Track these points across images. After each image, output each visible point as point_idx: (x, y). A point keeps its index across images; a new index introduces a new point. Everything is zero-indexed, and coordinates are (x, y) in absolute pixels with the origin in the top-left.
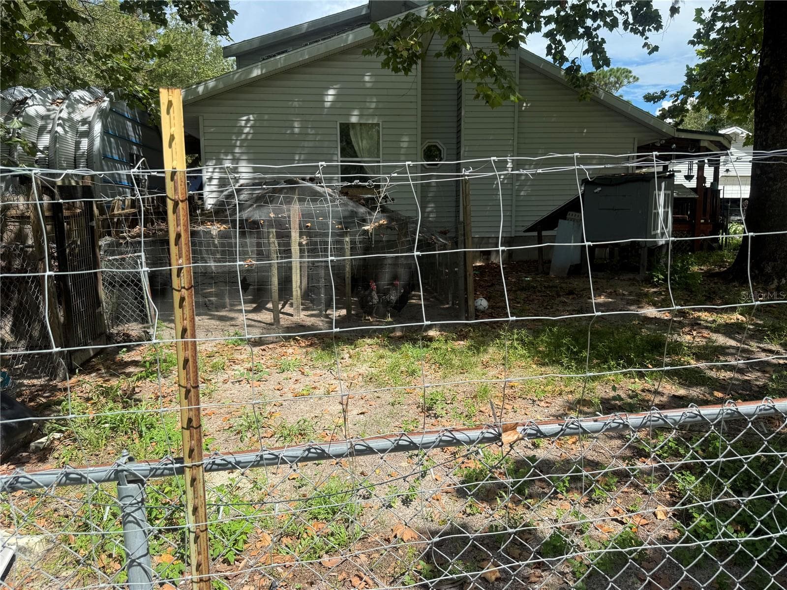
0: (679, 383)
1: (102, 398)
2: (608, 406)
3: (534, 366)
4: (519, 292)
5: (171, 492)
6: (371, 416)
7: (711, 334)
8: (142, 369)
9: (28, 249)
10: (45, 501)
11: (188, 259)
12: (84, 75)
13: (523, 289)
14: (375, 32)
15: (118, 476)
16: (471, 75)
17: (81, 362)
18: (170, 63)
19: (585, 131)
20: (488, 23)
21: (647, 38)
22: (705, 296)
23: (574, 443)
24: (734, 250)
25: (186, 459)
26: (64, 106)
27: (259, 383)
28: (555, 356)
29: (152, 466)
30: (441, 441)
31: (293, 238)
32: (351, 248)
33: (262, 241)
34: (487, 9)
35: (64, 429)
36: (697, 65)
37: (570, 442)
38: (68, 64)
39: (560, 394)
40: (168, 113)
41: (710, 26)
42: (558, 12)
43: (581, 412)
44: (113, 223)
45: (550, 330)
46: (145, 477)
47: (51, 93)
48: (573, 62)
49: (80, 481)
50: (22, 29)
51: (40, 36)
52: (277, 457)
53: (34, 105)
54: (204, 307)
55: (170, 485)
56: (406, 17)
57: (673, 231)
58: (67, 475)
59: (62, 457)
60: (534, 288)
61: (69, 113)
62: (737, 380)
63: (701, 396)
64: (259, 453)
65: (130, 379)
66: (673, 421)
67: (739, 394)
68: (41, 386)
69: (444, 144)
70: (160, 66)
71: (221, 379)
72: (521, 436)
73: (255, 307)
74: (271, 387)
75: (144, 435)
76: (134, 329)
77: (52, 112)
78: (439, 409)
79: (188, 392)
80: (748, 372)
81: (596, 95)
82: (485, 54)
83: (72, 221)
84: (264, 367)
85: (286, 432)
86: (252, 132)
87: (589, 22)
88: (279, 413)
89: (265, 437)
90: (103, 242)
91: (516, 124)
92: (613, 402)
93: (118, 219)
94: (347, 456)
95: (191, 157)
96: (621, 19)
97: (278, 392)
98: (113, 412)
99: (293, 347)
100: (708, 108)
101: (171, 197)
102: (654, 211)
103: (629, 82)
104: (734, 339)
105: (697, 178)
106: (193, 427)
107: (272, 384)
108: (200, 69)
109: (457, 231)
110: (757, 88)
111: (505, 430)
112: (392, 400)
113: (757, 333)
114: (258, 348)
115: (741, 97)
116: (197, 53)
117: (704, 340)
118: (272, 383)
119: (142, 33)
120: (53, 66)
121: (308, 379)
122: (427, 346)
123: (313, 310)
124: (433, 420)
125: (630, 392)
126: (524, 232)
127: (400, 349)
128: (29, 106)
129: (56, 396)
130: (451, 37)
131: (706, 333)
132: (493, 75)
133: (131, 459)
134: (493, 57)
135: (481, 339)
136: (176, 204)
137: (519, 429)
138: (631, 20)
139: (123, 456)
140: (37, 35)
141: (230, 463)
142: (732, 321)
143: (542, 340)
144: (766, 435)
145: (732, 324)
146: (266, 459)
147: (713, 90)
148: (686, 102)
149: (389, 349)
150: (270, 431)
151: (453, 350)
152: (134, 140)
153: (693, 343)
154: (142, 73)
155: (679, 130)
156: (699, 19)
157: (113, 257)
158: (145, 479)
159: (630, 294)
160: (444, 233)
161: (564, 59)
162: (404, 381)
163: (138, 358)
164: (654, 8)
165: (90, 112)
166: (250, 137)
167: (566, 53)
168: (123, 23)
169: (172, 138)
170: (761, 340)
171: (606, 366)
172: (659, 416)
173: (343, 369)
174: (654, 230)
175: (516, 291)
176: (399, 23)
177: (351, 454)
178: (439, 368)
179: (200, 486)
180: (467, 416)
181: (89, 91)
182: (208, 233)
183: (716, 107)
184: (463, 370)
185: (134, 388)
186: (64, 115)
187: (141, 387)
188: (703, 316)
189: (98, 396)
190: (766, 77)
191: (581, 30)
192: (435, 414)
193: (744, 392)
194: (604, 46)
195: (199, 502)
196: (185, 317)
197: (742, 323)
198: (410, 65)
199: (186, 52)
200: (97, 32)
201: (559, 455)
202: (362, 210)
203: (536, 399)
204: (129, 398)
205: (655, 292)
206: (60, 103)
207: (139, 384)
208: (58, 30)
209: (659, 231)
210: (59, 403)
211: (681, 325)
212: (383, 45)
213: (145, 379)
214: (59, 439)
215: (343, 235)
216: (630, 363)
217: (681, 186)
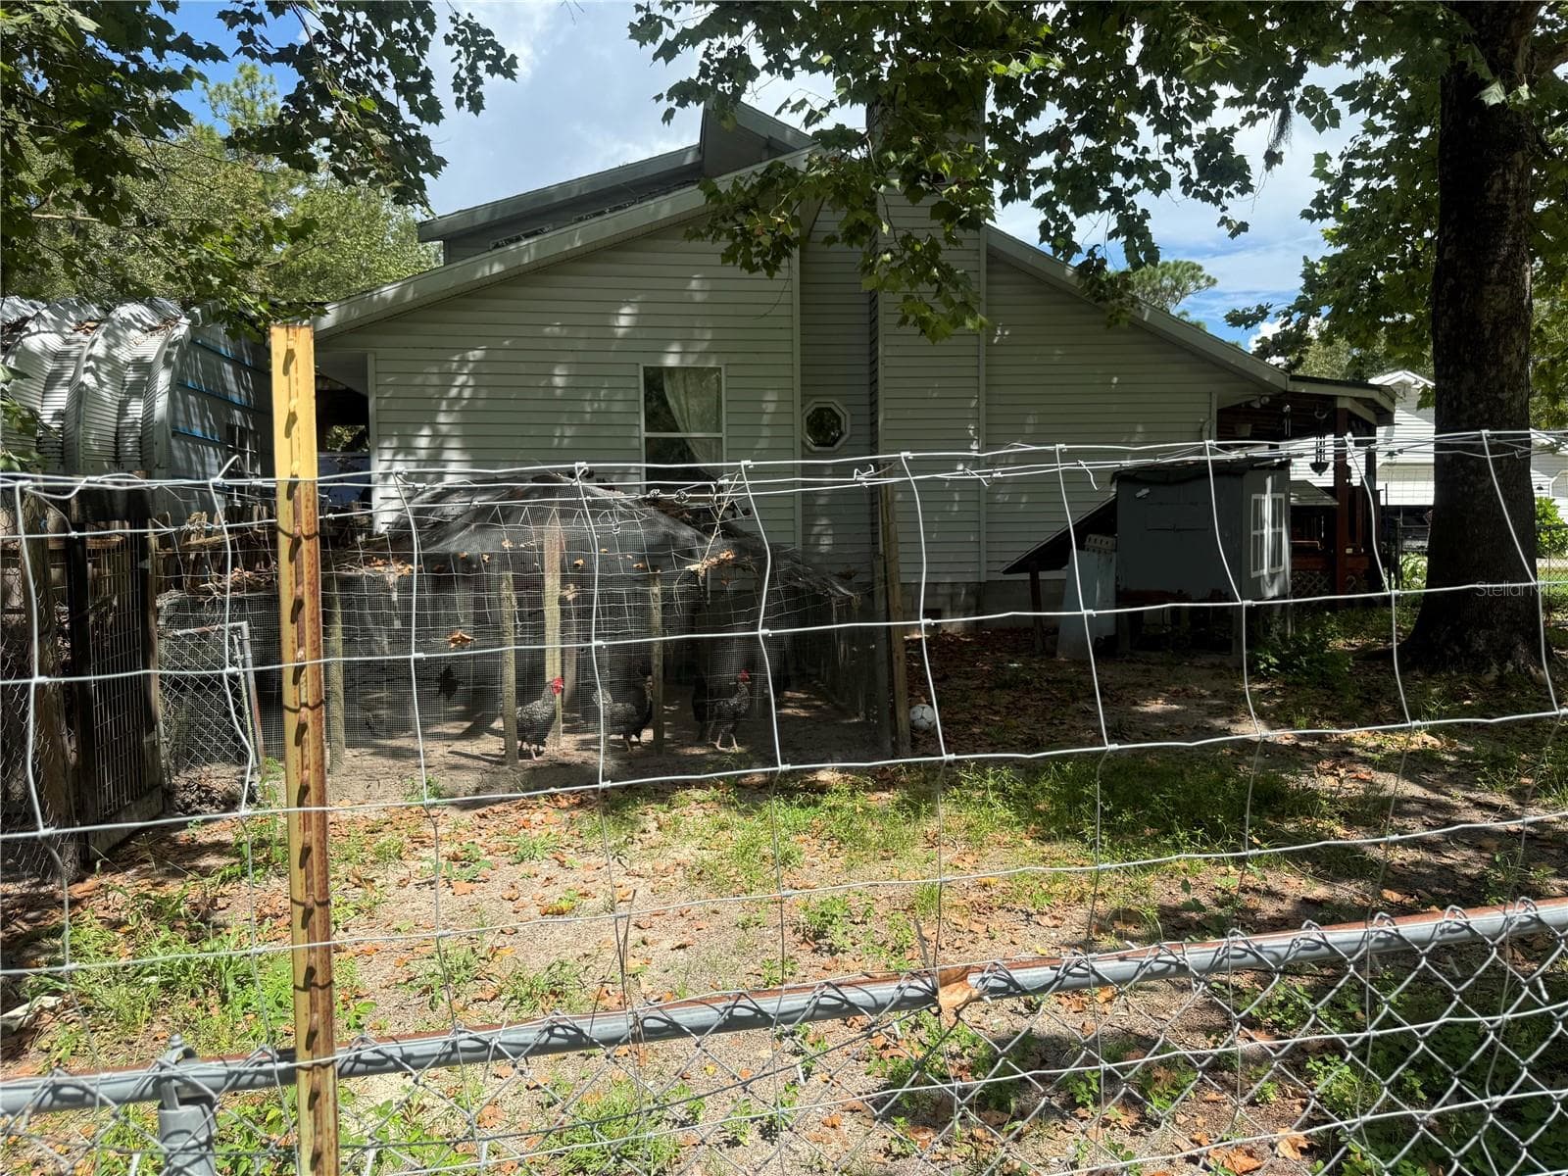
0: (1314, 874)
1: (146, 921)
2: (1178, 924)
3: (1029, 843)
4: (997, 692)
5: (280, 1119)
6: (699, 953)
7: (1373, 773)
8: (234, 860)
9: (11, 616)
10: (15, 1144)
11: (316, 649)
12: (144, 273)
13: (1005, 686)
14: (709, 196)
15: (160, 1090)
16: (893, 281)
17: (107, 846)
18: (316, 250)
19: (1115, 380)
20: (923, 184)
21: (1224, 209)
22: (1359, 697)
23: (1109, 1001)
24: (1414, 605)
25: (301, 1051)
26: (99, 335)
27: (471, 885)
28: (1070, 821)
29: (232, 1069)
30: (818, 1006)
31: (548, 589)
32: (664, 607)
33: (485, 595)
34: (920, 159)
35: (63, 987)
36: (1324, 259)
37: (1101, 999)
38: (114, 252)
39: (1081, 900)
40: (286, 371)
41: (1342, 186)
42: (1058, 162)
43: (1120, 936)
44: (187, 563)
45: (1058, 768)
46: (217, 1090)
47: (76, 309)
48: (1091, 252)
49: (82, 1101)
50: (23, 189)
51: (57, 201)
52: (486, 1045)
53: (39, 332)
54: (365, 730)
55: (280, 1105)
56: (769, 170)
57: (1293, 571)
58: (55, 1089)
59: (55, 1047)
60: (1027, 683)
61: (109, 347)
62: (1429, 865)
63: (1358, 900)
64: (449, 1038)
65: (207, 881)
66: (1273, 957)
67: (1432, 894)
68: (22, 896)
69: (845, 405)
70: (294, 257)
71: (394, 879)
72: (976, 993)
73: (468, 729)
74: (496, 895)
75: (231, 997)
76: (219, 776)
77: (73, 347)
78: (839, 935)
79: (308, 913)
80: (1448, 849)
81: (1137, 314)
82: (918, 241)
83: (104, 559)
84: (483, 851)
85: (523, 989)
86: (471, 383)
87: (1118, 180)
88: (510, 948)
89: (480, 1000)
90: (163, 601)
91: (983, 368)
92: (1185, 915)
93: (198, 555)
94: (626, 1042)
95: (351, 431)
96: (1176, 174)
97: (511, 904)
98: (168, 951)
99: (544, 810)
100: (1349, 339)
101: (286, 530)
102: (1253, 533)
103: (1199, 288)
104: (1419, 782)
105: (1335, 469)
106: (316, 985)
107: (497, 888)
108: (373, 262)
109: (873, 573)
110: (1435, 302)
111: (945, 983)
112: (742, 918)
113: (1464, 771)
114: (473, 812)
115: (1409, 317)
116: (368, 233)
117: (1361, 786)
118: (499, 885)
119: (262, 194)
120: (81, 259)
121: (571, 875)
122: (816, 804)
123: (586, 732)
124: (826, 959)
125: (1218, 893)
126: (1005, 572)
127: (760, 809)
128: (30, 334)
129: (52, 917)
130: (853, 209)
131: (1363, 771)
132: (933, 281)
133: (189, 1054)
134: (934, 247)
135: (922, 787)
136: (296, 543)
137: (973, 979)
138: (1194, 176)
139: (174, 1048)
140: (54, 200)
141: (391, 1058)
142: (1415, 747)
143: (1042, 789)
144: (1458, 982)
145: (1414, 753)
146: (463, 1050)
147: (1356, 304)
148: (1306, 326)
149: (738, 810)
150: (491, 988)
151: (867, 810)
152: (236, 399)
153: (1339, 792)
154: (258, 271)
155: (1295, 378)
156: (1321, 174)
157: (184, 632)
158: (215, 1096)
159: (1215, 694)
160: (845, 577)
161: (1073, 248)
162: (767, 876)
163: (228, 837)
164: (1237, 152)
165: (150, 347)
166: (467, 393)
167: (1077, 237)
168: (226, 177)
169: (292, 418)
170: (1471, 786)
171: (1168, 841)
172: (1245, 946)
173: (644, 853)
174: (1256, 569)
175: (991, 689)
176: (755, 180)
177: (635, 1038)
178: (840, 848)
179: (328, 1108)
180: (894, 949)
181: (151, 306)
182: (378, 582)
183: (1363, 335)
184: (887, 851)
185: (214, 900)
186: (99, 350)
187: (230, 896)
188: (1358, 738)
189: (139, 917)
190: (1451, 281)
191: (1104, 195)
192: (831, 945)
193: (1443, 891)
194: (1148, 223)
195: (326, 1140)
196: (306, 762)
197: (1434, 750)
198: (777, 259)
199: (346, 231)
200: (173, 193)
201: (1079, 1026)
202: (687, 533)
203: (1032, 910)
204: (202, 923)
205: (1263, 691)
206: (92, 329)
207: (226, 889)
208: (95, 191)
209: (1265, 571)
210: (57, 932)
211: (1316, 756)
212: (725, 221)
213: (239, 879)
214: (52, 1009)
215: (648, 581)
216: (1215, 834)
217: (1304, 485)
